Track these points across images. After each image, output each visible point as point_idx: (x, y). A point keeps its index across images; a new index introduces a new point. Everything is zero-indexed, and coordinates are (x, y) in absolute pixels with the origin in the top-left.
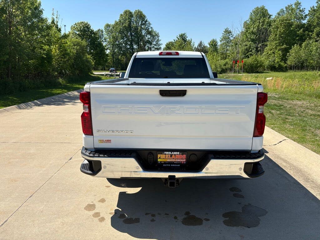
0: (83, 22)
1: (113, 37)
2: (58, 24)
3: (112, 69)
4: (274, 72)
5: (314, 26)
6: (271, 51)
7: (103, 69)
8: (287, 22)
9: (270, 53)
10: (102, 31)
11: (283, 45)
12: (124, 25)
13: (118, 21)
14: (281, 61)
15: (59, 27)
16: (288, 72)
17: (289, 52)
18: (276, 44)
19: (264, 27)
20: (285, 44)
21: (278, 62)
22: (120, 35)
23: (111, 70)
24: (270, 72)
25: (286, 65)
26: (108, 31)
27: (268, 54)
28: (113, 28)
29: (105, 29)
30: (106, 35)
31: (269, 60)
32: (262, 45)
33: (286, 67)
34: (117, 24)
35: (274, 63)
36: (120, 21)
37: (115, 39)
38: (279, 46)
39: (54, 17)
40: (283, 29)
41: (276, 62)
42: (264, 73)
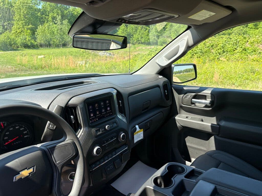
4: (28, 49)
5: (48, 11)
6: (20, 30)
8: (28, 5)
9: (18, 32)
11: (29, 25)
14: (31, 39)
16: (40, 49)
17: (36, 31)
18: (22, 23)
19: (6, 6)
20: (31, 24)
21: (29, 40)
24: (24, 49)
25: (36, 43)
27: (16, 32)
31: (20, 38)
32: (8, 23)
33: (37, 45)
35: (26, 41)
38: (26, 26)
40: (26, 11)
41: (27, 40)
42: (18, 50)
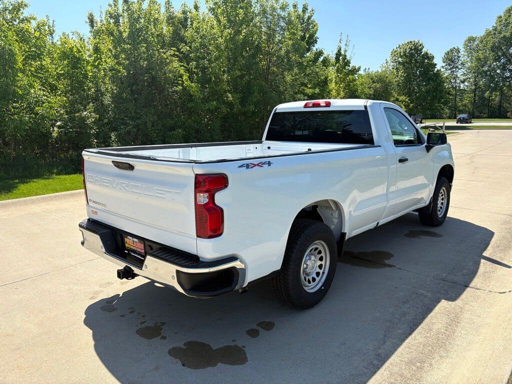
0: (411, 42)
1: (479, 59)
2: (346, 53)
3: (462, 116)
7: (452, 116)
10: (458, 51)
12: (502, 35)
13: (491, 29)
15: (348, 58)
22: (492, 54)
23: (460, 118)
26: (470, 49)
28: (482, 42)
29: (466, 45)
30: (466, 57)
34: (488, 34)
36: (495, 29)
37: (482, 62)
39: (341, 44)
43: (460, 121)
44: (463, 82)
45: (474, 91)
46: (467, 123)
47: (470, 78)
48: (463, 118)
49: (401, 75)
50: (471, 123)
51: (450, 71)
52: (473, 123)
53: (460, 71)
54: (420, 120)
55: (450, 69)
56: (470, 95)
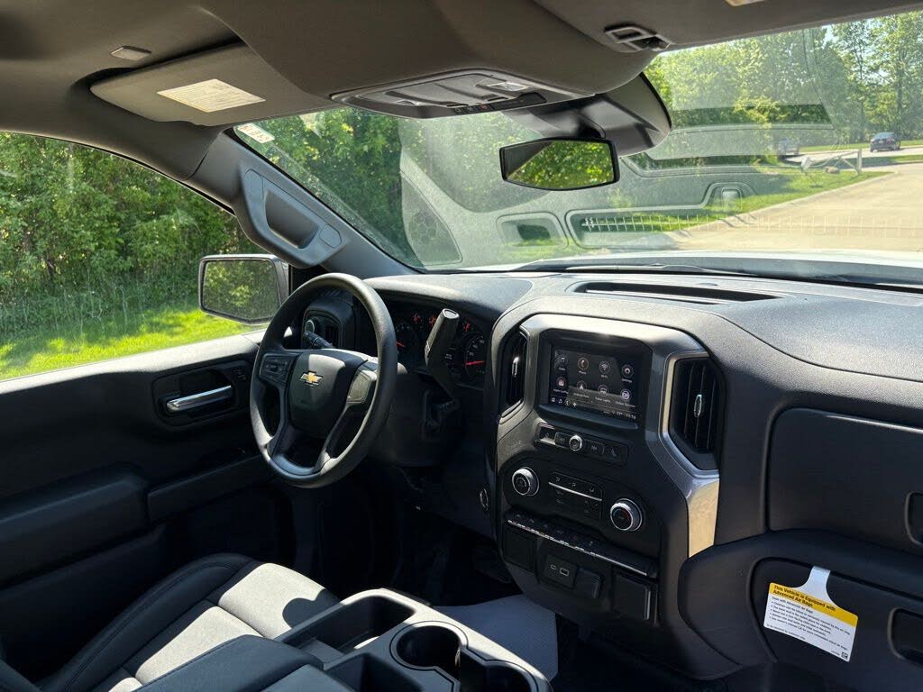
3: (880, 136)
43: (877, 146)
44: (875, 69)
45: (897, 86)
46: (892, 150)
47: (888, 62)
48: (884, 140)
49: (757, 59)
50: (898, 149)
51: (847, 51)
52: (902, 149)
53: (868, 49)
54: (795, 149)
55: (849, 47)
56: (889, 95)
